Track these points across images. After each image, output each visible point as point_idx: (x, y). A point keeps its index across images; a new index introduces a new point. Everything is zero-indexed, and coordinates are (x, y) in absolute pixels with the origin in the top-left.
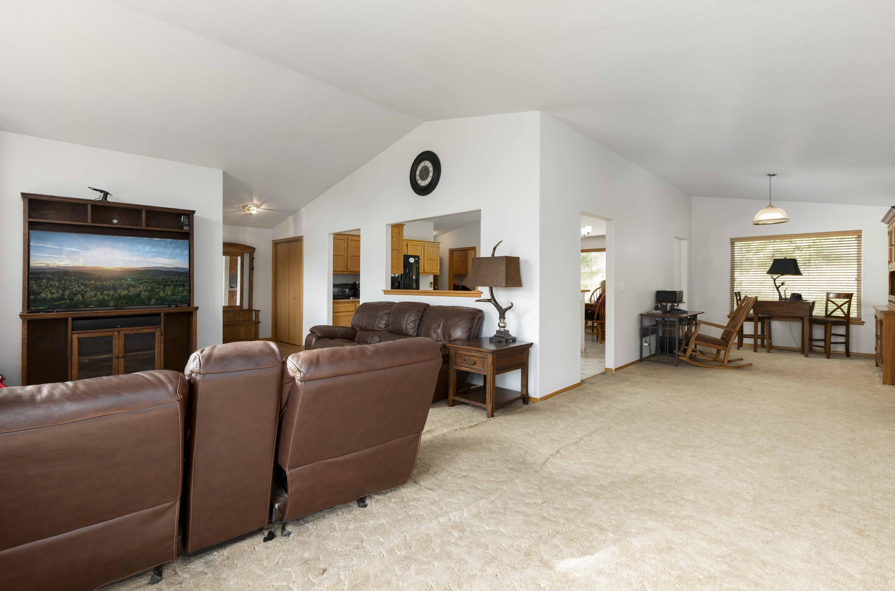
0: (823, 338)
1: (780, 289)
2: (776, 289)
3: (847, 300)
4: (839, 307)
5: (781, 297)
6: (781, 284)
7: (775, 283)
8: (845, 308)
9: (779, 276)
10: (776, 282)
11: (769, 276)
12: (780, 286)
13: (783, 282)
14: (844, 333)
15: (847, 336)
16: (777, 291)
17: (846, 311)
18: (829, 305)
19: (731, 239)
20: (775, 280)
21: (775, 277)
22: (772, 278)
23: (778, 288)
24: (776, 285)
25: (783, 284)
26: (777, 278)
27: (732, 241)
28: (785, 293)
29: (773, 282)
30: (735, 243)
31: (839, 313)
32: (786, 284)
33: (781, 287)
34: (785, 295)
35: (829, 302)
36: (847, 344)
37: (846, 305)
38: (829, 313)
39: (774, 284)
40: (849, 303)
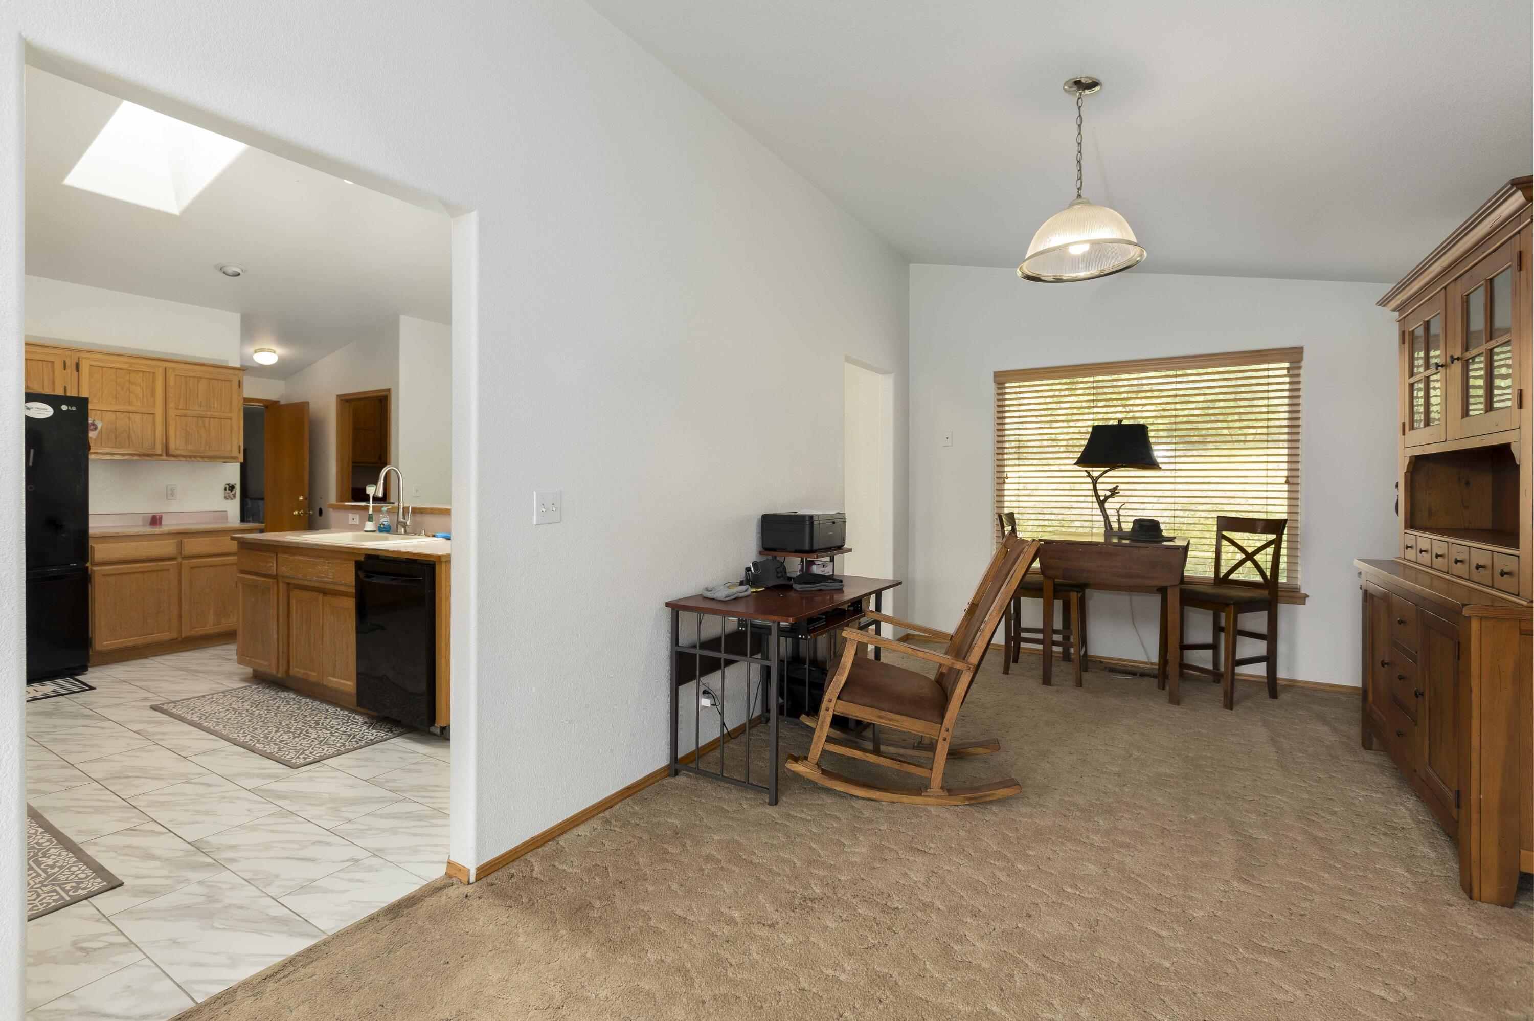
0: (1209, 640)
1: (1106, 506)
2: (1096, 505)
3: (1272, 537)
4: (1249, 557)
5: (1110, 526)
6: (1108, 493)
7: (1095, 489)
8: (1265, 558)
9: (1106, 471)
10: (1098, 486)
11: (1081, 472)
12: (1107, 498)
13: (1114, 486)
14: (1263, 629)
15: (1271, 637)
16: (1099, 512)
17: (1267, 567)
18: (1223, 549)
19: (997, 374)
20: (1095, 482)
21: (1095, 474)
22: (1090, 476)
23: (1102, 503)
24: (1097, 496)
25: (1114, 492)
26: (1101, 476)
27: (1001, 379)
28: (1119, 515)
29: (1091, 486)
30: (1007, 385)
31: (1247, 573)
32: (1122, 493)
33: (1110, 500)
34: (1119, 522)
35: (1224, 542)
36: (1270, 659)
37: (1270, 550)
38: (1223, 571)
39: (1092, 493)
40: (1277, 543)
